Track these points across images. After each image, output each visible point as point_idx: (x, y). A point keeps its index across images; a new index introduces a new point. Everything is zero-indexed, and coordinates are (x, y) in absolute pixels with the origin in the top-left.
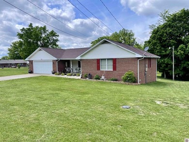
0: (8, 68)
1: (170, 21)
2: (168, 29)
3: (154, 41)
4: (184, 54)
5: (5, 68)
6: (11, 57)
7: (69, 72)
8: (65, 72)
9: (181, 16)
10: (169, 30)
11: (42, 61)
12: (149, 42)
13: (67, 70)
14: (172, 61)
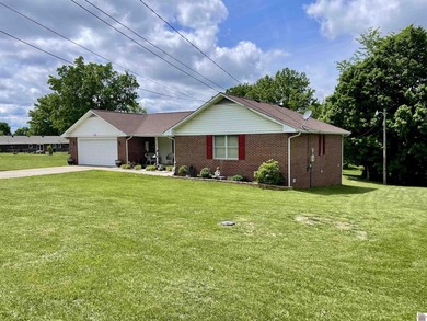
0: (27, 154)
1: (380, 53)
2: (375, 70)
3: (344, 98)
4: (407, 125)
5: (20, 154)
6: (36, 129)
7: (153, 163)
8: (144, 163)
9: (405, 43)
10: (376, 73)
11: (96, 139)
12: (333, 99)
13: (149, 159)
14: (382, 142)
